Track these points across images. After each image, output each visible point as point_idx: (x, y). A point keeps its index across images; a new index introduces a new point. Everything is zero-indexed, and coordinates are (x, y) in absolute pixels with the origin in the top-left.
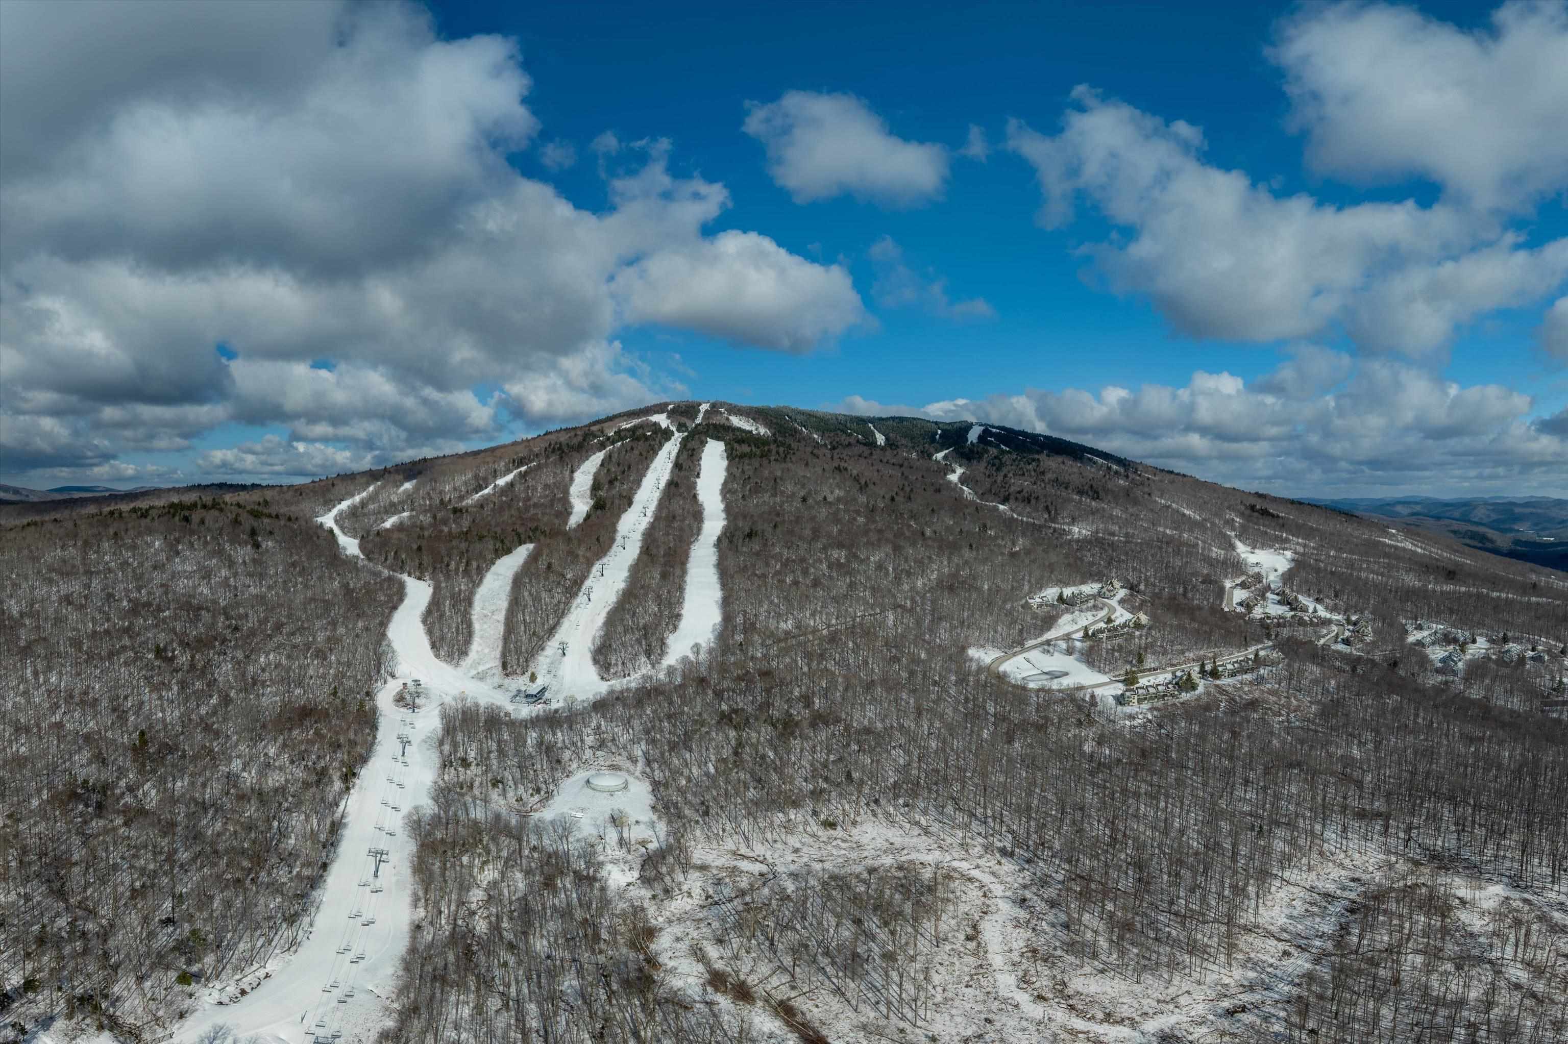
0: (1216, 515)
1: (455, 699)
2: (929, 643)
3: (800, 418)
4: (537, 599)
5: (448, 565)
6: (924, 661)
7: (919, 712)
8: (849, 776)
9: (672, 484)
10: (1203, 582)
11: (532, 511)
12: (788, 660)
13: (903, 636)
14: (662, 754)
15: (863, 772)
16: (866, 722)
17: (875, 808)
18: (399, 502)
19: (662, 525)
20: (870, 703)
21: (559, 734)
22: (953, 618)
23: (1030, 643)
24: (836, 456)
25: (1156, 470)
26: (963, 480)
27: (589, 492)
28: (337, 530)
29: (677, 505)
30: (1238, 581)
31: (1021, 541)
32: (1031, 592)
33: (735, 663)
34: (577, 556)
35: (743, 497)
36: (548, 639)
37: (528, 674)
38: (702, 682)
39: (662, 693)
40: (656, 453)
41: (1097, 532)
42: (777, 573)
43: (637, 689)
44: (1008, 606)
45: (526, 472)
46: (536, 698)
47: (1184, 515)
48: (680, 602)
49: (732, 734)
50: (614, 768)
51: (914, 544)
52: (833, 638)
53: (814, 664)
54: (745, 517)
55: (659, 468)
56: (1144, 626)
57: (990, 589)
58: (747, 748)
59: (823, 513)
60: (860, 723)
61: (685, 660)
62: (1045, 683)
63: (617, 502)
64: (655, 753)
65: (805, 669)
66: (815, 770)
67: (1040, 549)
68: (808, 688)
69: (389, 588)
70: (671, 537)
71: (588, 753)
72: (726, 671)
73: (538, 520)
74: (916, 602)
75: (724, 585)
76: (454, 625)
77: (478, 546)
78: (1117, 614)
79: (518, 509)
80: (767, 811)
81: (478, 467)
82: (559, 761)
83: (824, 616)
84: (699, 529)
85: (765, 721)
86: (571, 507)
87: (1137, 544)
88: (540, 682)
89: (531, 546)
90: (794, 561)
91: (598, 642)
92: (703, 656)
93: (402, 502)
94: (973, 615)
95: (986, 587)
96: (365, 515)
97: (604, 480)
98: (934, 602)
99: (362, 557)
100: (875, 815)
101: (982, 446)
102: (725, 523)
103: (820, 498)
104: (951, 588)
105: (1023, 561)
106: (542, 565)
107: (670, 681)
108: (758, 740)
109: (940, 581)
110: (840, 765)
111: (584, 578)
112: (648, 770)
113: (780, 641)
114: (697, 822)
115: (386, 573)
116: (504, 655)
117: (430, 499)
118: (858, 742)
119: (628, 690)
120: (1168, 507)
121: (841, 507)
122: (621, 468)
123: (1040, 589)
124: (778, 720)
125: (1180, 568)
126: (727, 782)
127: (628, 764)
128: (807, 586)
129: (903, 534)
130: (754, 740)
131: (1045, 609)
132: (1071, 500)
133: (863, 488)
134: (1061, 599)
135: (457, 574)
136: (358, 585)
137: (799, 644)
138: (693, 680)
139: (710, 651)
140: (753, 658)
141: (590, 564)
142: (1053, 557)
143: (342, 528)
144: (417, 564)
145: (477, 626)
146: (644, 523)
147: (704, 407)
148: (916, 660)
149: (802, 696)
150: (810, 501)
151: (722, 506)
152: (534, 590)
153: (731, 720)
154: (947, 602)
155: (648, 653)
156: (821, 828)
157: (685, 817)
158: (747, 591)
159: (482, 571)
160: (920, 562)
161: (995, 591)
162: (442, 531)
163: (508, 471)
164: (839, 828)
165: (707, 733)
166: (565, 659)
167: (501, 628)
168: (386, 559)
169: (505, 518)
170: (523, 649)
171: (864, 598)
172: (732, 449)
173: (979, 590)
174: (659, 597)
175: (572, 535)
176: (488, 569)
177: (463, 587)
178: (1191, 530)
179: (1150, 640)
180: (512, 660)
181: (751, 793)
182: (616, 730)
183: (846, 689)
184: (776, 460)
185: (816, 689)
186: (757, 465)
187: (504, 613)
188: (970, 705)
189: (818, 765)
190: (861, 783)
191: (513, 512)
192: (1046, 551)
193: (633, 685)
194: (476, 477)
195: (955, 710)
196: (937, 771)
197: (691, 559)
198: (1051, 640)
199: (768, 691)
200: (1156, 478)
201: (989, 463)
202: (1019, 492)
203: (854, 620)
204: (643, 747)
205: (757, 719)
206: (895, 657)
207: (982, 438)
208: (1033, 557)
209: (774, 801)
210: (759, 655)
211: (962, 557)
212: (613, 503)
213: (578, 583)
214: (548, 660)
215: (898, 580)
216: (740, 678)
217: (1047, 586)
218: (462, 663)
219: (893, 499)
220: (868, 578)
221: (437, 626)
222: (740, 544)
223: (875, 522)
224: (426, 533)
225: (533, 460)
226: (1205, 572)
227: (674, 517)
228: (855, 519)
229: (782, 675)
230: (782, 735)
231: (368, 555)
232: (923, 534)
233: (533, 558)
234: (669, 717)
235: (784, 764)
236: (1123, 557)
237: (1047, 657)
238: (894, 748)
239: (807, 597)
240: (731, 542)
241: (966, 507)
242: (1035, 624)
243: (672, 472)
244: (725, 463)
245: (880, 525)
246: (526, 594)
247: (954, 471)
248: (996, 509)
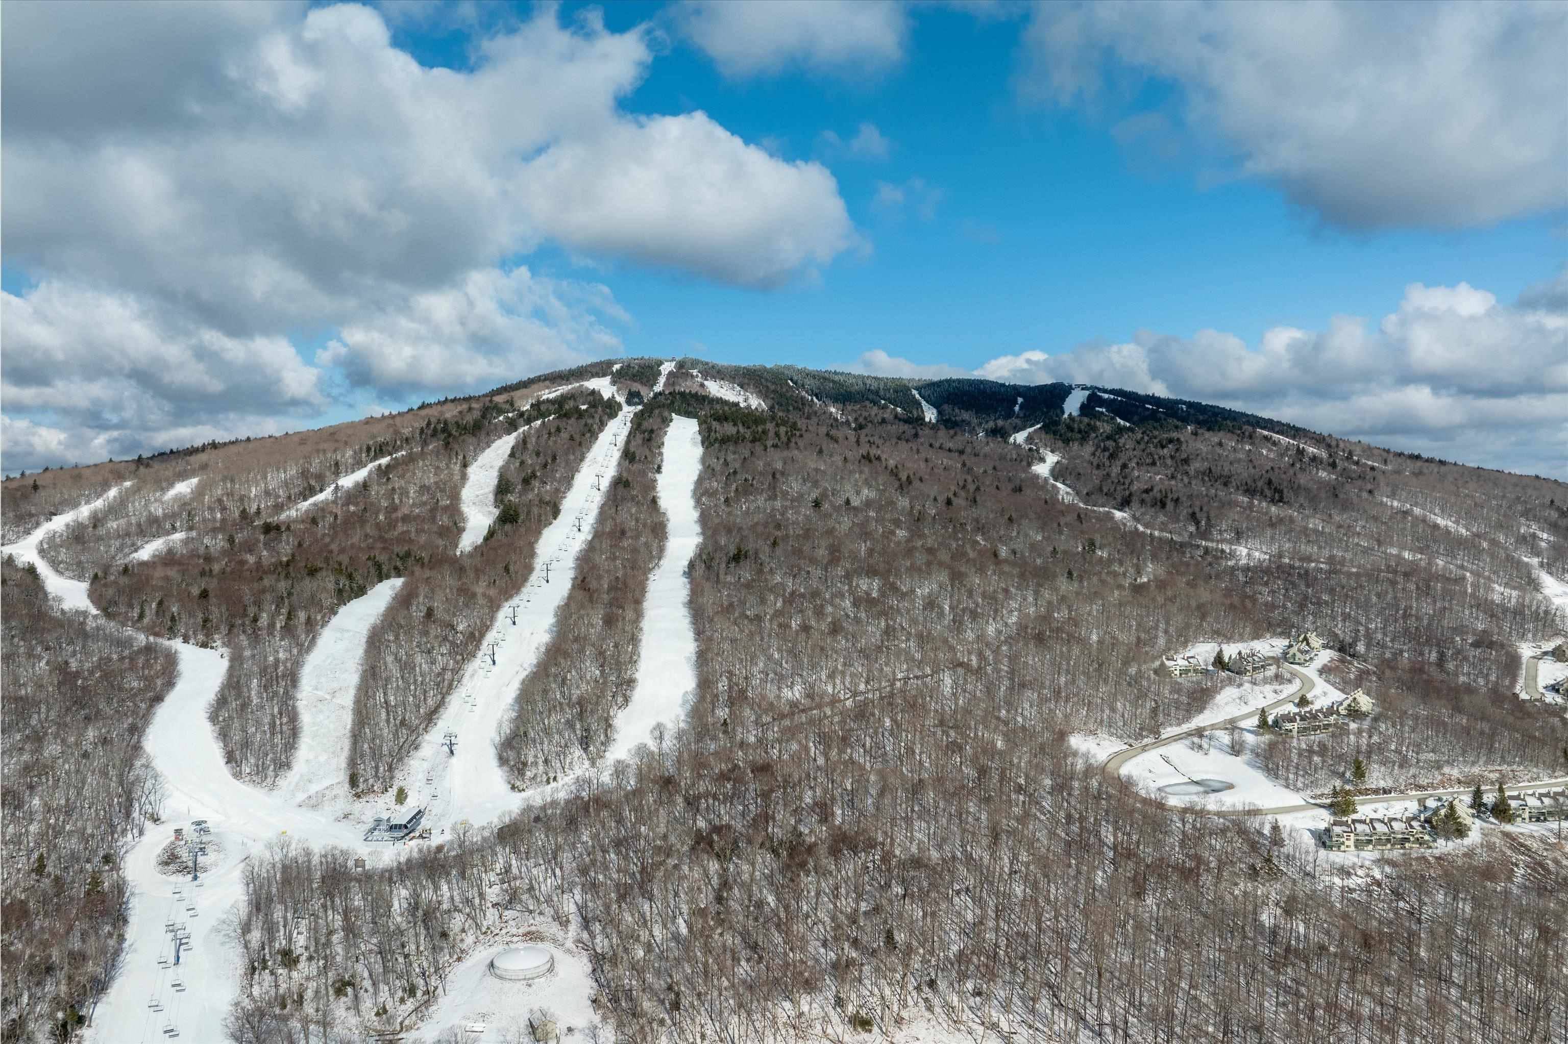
0: (1500, 526)
1: (269, 846)
2: (1006, 723)
3: (808, 382)
4: (407, 666)
5: (255, 620)
6: (1000, 753)
7: (995, 836)
8: (889, 937)
9: (620, 483)
10: (1476, 645)
11: (401, 528)
12: (795, 746)
13: (967, 711)
14: (607, 907)
15: (912, 931)
16: (914, 849)
17: (930, 996)
18: (165, 516)
19: (606, 544)
20: (920, 817)
21: (445, 888)
22: (1042, 686)
23: (1169, 731)
24: (863, 439)
25: (1386, 454)
26: (1058, 472)
27: (491, 497)
28: (43, 569)
29: (628, 514)
30: (1549, 646)
31: (1150, 567)
32: (1170, 649)
33: (716, 753)
34: (474, 595)
35: (727, 501)
36: (426, 730)
37: (393, 791)
38: (667, 783)
39: (606, 805)
40: (594, 436)
41: (1280, 556)
42: (778, 613)
43: (567, 802)
44: (1133, 670)
45: (388, 466)
46: (405, 830)
47: (1436, 526)
48: (633, 661)
49: (714, 866)
50: (533, 936)
51: (981, 570)
52: (862, 713)
53: (834, 753)
54: (729, 531)
55: (600, 459)
56: (1365, 715)
57: (1100, 642)
58: (736, 891)
59: (845, 523)
60: (905, 849)
61: (641, 750)
62: (1195, 798)
63: (535, 510)
64: (596, 906)
65: (821, 761)
66: (838, 927)
67: (1181, 582)
68: (825, 791)
69: (147, 665)
70: (618, 562)
71: (492, 915)
72: (703, 765)
73: (411, 541)
74: (985, 659)
75: (699, 634)
76: (267, 720)
77: (308, 585)
78: (1317, 691)
79: (378, 525)
80: (766, 1000)
81: (307, 458)
82: (444, 935)
83: (848, 679)
84: (661, 550)
85: (762, 845)
86: (464, 520)
87: (1349, 575)
88: (412, 803)
89: (398, 582)
90: (802, 596)
91: (507, 730)
92: (669, 743)
93: (172, 516)
94: (1073, 682)
95: (1094, 638)
96: (99, 539)
97: (515, 478)
98: (1013, 659)
99: (94, 611)
100: (930, 1008)
101: (1086, 420)
102: (700, 539)
103: (840, 501)
104: (1040, 639)
105: (1154, 599)
106: (417, 612)
107: (619, 785)
108: (752, 875)
109: (1022, 628)
110: (877, 920)
111: (485, 628)
112: (585, 935)
113: (782, 716)
114: (662, 1022)
115: (141, 639)
116: (352, 763)
117: (224, 509)
118: (903, 881)
119: (554, 803)
120: (1406, 513)
121: (872, 514)
122: (541, 460)
123: (1185, 645)
124: (781, 843)
125: (1431, 618)
126: (707, 950)
127: (554, 929)
128: (823, 633)
129: (964, 554)
130: (746, 877)
131: (1195, 677)
132: (1232, 504)
133: (904, 486)
134: (1219, 661)
135: (271, 633)
136: (87, 665)
137: (811, 722)
138: (654, 782)
139: (680, 736)
140: (742, 745)
141: (494, 606)
142: (1204, 594)
143: (55, 565)
144: (200, 620)
145: (306, 718)
146: (579, 542)
147: (667, 368)
148: (989, 750)
149: (816, 804)
150: (826, 506)
151: (695, 515)
152: (402, 652)
153: (711, 844)
154: (1032, 659)
155: (585, 743)
156: (849, 1028)
157: (643, 1014)
158: (733, 641)
159: (312, 628)
160: (991, 598)
161: (1109, 644)
162: (243, 563)
163: (359, 464)
164: (875, 1029)
165: (676, 867)
166: (454, 760)
167: (348, 719)
168: (141, 616)
169: (355, 539)
170: (385, 750)
171: (907, 652)
172: (709, 430)
173: (1083, 642)
174: (602, 653)
175: (467, 563)
176: (325, 623)
177: (282, 655)
178: (1451, 554)
179: (1375, 739)
180: (366, 770)
181: (744, 969)
182: (535, 871)
183: (881, 794)
184: (775, 446)
185: (837, 792)
186: (747, 453)
187: (352, 692)
188: (1075, 828)
189: (842, 918)
190: (909, 950)
191: (368, 529)
192: (1191, 584)
193: (562, 795)
194: (304, 474)
195: (1052, 834)
196: (1025, 936)
197: (649, 595)
198: (1204, 729)
199: (765, 795)
200: (1389, 467)
201: (1098, 447)
202: (1147, 491)
203: (892, 685)
204: (578, 897)
205: (750, 842)
206: (954, 743)
207: (1087, 408)
208: (1169, 593)
209: (777, 981)
210: (752, 739)
211: (1057, 590)
212: (529, 513)
213: (475, 638)
214: (426, 765)
215: (958, 625)
216: (724, 777)
217: (1196, 640)
218: (280, 782)
219: (949, 502)
220: (914, 621)
221: (236, 724)
222: (722, 572)
223: (922, 536)
224: (216, 568)
225: (401, 448)
226: (1480, 627)
227: (623, 533)
228: (893, 533)
229: (787, 770)
230: (788, 867)
231: (107, 609)
232: (996, 555)
233: (403, 601)
234: (618, 844)
235: (791, 917)
236: (1325, 597)
237: (1198, 756)
238: (958, 893)
239: (822, 649)
240: (709, 567)
241: (1062, 513)
242: (1177, 702)
243: (619, 464)
244: (699, 451)
245: (930, 542)
246: (390, 659)
247: (1042, 460)
248: (1109, 517)
